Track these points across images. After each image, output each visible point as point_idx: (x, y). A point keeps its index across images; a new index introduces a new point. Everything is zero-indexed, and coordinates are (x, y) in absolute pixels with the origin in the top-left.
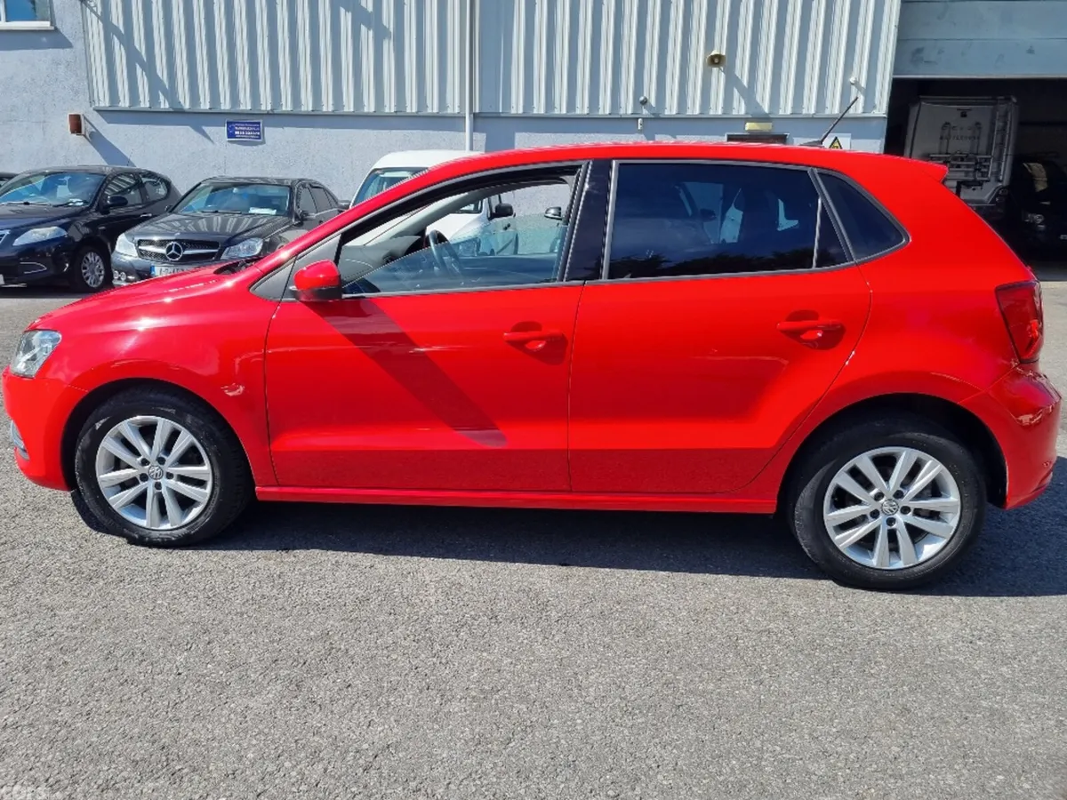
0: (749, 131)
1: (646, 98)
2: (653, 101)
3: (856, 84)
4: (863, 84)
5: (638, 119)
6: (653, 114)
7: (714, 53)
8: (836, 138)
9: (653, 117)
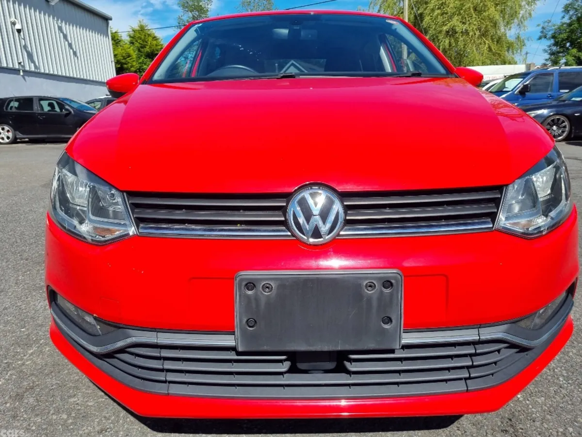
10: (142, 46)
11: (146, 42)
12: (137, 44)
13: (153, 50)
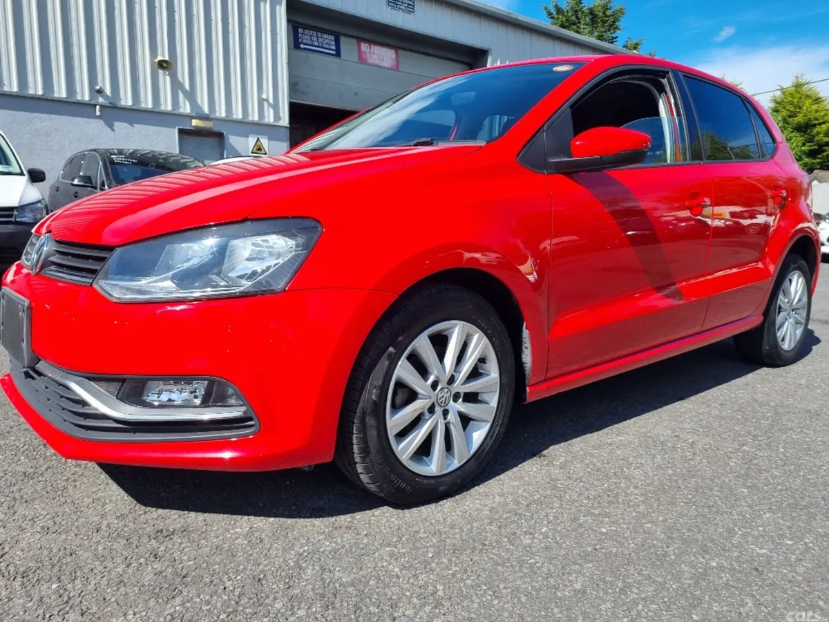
0: (195, 127)
1: (101, 88)
2: (108, 91)
3: (267, 100)
4: (271, 101)
5: (95, 105)
6: (110, 103)
7: (160, 58)
8: (258, 139)
9: (110, 105)
10: (792, 114)
11: (800, 108)
12: (785, 113)
13: (809, 119)
